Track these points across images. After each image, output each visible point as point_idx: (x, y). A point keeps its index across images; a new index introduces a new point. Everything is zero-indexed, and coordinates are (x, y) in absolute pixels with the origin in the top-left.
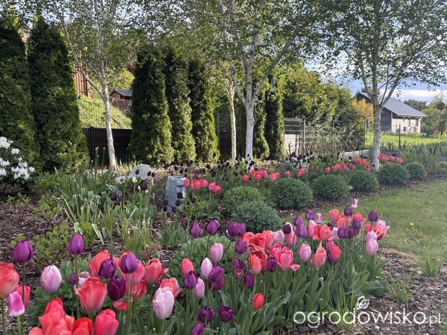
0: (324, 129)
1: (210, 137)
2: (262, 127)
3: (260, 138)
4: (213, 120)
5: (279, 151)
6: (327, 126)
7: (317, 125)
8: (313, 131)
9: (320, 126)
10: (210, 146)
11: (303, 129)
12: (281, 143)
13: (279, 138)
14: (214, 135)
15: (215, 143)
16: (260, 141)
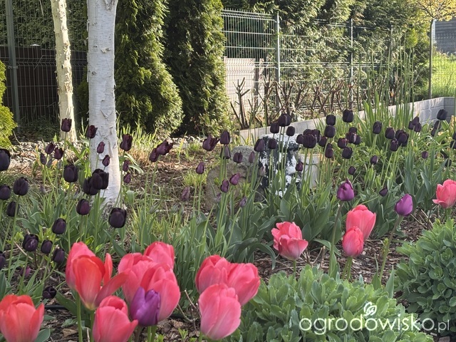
3: (153, 68)
11: (274, 43)
16: (153, 77)
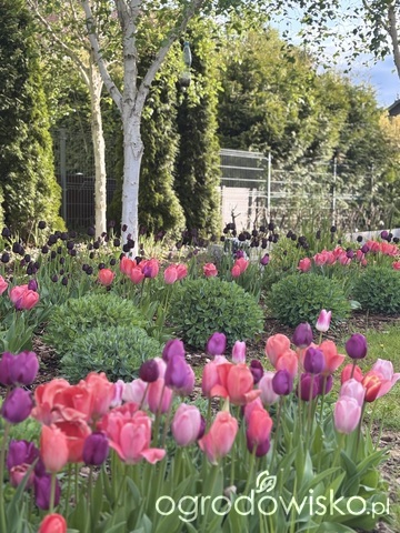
0: (313, 178)
1: (41, 186)
2: (169, 166)
3: (165, 193)
4: (50, 145)
5: (209, 224)
6: (321, 172)
7: (297, 169)
8: (289, 181)
9: (304, 171)
10: (40, 208)
11: (265, 177)
12: (212, 206)
13: (209, 195)
14: (50, 181)
15: (52, 202)
16: (165, 201)
